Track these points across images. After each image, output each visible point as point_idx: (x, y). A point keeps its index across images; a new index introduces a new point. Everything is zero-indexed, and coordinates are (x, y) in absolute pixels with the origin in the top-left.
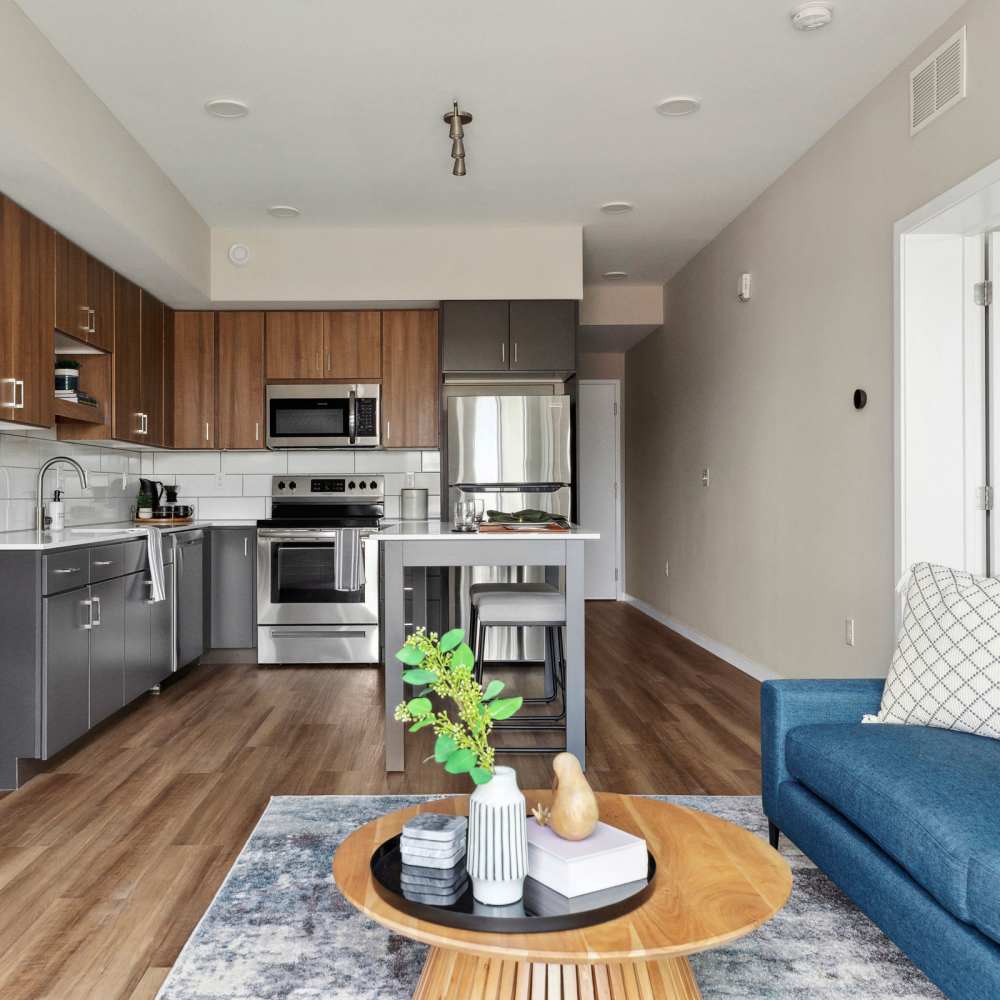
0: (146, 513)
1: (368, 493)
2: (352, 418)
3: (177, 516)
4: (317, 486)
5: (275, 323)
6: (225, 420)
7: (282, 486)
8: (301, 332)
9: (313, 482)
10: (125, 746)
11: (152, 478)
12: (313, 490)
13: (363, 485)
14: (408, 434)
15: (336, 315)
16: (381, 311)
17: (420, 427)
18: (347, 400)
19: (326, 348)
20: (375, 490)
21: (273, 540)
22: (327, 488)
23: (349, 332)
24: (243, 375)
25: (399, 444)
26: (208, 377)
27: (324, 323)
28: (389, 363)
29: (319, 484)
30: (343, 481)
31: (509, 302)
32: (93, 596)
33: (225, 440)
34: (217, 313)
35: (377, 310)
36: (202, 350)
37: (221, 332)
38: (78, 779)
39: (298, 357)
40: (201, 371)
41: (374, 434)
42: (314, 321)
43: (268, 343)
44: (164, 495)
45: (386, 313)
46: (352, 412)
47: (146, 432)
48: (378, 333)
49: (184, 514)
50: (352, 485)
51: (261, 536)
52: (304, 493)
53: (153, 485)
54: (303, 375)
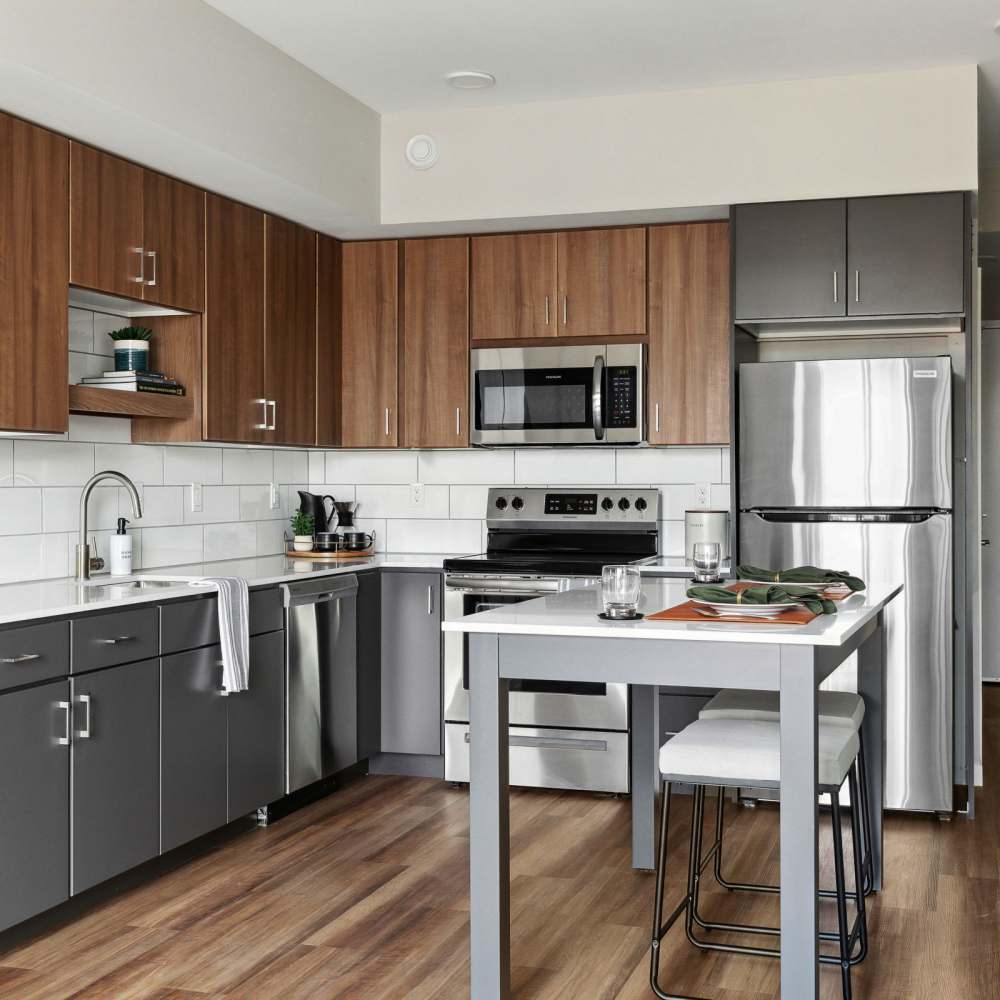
0: (303, 543)
1: (632, 516)
2: (597, 398)
3: (348, 548)
4: (554, 505)
5: (485, 254)
6: (413, 403)
7: (501, 503)
8: (525, 264)
9: (549, 497)
10: (134, 924)
11: (315, 491)
12: (547, 511)
13: (624, 504)
14: (690, 423)
15: (578, 236)
16: (647, 226)
17: (709, 411)
18: (590, 371)
19: (562, 289)
20: (644, 511)
21: (467, 591)
22: (569, 508)
23: (596, 261)
24: (439, 334)
25: (674, 439)
26: (390, 340)
27: (558, 249)
28: (659, 309)
29: (559, 501)
30: (594, 497)
31: (847, 200)
32: (77, 693)
33: (412, 433)
34: (401, 241)
35: (641, 226)
36: (380, 299)
37: (408, 270)
38: (27, 978)
39: (519, 302)
40: (379, 331)
41: (633, 424)
42: (543, 247)
43: (474, 286)
44: (336, 515)
45: (653, 231)
46: (598, 389)
47: (272, 428)
48: (641, 262)
49: (360, 545)
50: (607, 504)
51: (449, 584)
52: (534, 514)
53: (319, 501)
54: (527, 333)
